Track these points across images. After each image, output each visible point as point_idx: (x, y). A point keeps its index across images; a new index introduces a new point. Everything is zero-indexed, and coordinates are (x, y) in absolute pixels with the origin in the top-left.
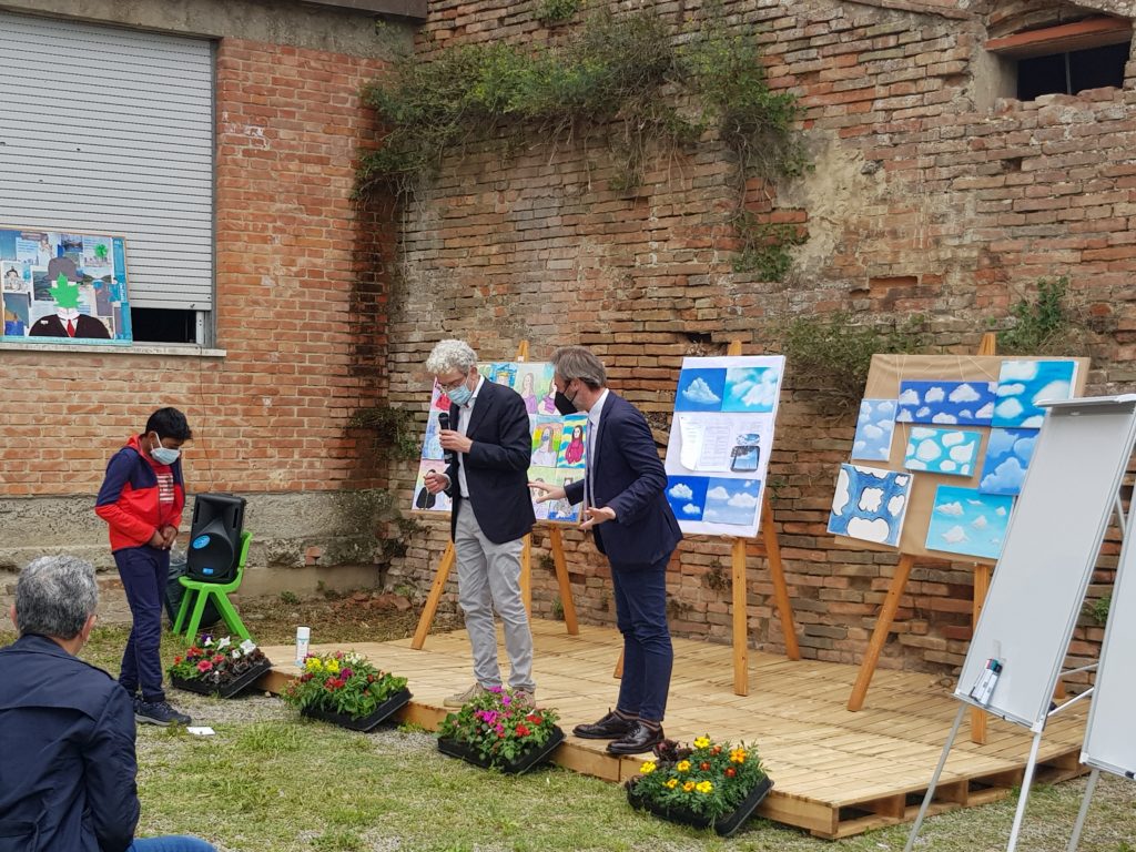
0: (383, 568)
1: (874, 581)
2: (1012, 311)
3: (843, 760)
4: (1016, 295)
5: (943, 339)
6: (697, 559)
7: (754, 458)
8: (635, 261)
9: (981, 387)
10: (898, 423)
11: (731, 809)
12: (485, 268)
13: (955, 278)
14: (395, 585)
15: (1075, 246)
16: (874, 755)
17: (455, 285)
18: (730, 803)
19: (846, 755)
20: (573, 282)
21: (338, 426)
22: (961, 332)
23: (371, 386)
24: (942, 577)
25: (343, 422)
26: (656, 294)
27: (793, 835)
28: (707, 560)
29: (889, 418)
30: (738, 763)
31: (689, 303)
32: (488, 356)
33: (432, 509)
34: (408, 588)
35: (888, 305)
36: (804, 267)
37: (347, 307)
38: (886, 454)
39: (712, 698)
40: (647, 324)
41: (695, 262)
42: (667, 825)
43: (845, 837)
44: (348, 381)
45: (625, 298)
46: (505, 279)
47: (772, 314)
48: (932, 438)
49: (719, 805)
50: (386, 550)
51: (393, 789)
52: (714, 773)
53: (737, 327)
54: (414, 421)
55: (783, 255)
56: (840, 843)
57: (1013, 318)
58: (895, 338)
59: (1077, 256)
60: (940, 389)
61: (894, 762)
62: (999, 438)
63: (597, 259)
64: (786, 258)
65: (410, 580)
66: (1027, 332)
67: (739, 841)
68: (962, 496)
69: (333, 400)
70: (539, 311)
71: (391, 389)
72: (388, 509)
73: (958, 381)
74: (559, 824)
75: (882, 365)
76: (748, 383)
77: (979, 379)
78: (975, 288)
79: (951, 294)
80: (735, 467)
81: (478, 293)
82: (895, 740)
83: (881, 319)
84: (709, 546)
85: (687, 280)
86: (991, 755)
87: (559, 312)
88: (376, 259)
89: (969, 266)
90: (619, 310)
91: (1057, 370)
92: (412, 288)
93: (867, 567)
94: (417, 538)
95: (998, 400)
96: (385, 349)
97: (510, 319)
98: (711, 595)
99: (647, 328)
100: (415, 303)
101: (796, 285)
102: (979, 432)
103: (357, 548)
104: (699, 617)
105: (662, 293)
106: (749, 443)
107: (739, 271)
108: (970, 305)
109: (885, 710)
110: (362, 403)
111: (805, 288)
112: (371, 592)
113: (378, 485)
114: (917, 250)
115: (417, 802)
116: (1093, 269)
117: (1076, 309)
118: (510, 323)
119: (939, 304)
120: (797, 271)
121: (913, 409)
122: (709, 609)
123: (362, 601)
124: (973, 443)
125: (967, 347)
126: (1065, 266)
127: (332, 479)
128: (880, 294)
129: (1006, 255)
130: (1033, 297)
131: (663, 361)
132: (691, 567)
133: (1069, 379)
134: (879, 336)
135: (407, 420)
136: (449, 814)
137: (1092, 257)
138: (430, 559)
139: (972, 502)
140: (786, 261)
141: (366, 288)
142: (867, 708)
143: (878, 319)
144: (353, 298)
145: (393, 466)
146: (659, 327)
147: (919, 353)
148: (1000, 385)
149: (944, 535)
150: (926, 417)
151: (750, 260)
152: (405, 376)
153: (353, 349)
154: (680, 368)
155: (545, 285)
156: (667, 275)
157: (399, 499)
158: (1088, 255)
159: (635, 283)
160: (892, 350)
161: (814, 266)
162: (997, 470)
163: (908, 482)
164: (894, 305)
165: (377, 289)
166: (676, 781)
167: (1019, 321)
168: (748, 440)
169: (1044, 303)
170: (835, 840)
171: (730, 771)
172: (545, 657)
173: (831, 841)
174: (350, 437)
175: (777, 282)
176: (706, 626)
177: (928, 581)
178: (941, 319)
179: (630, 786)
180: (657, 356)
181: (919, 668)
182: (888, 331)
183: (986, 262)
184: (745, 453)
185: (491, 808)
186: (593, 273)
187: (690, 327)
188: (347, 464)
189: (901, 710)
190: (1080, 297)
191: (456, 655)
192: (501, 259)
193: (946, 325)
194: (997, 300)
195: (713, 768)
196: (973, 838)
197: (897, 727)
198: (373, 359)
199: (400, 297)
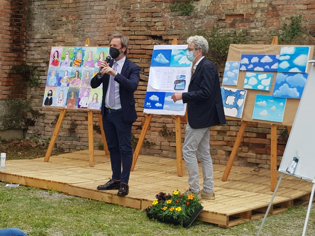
0: (25, 130)
1: (227, 132)
2: (281, 28)
3: (226, 199)
4: (282, 22)
5: (254, 39)
6: (157, 125)
7: (183, 85)
8: (130, 7)
9: (273, 57)
10: (240, 71)
11: (188, 217)
12: (67, 9)
13: (258, 15)
14: (30, 137)
15: (305, 3)
16: (236, 197)
17: (54, 16)
18: (188, 215)
19: (226, 197)
20: (105, 15)
21: (6, 73)
22: (262, 36)
23: (19, 56)
24: (254, 130)
25: (8, 71)
26: (139, 20)
27: (211, 226)
28: (161, 125)
29: (237, 69)
30: (190, 200)
31: (153, 24)
32: (69, 44)
33: (51, 106)
34: (36, 138)
35: (232, 25)
36: (199, 10)
37: (9, 24)
38: (236, 82)
39: (169, 178)
40: (136, 32)
41: (155, 7)
42: (163, 224)
43: (231, 227)
44: (10, 55)
45: (126, 22)
46: (76, 13)
47: (187, 28)
48: (254, 76)
49: (184, 216)
50: (26, 123)
51: (54, 214)
52: (181, 204)
53: (172, 34)
54: (37, 71)
55: (190, 5)
56: (230, 229)
57: (281, 31)
58: (236, 38)
59: (305, 7)
60: (257, 57)
61: (245, 199)
62: (280, 76)
63: (114, 6)
64: (192, 6)
65: (37, 135)
66: (287, 36)
67: (192, 229)
68: (266, 99)
69: (4, 62)
70: (90, 26)
71: (27, 58)
72: (27, 106)
73: (263, 54)
74: (122, 225)
75: (233, 48)
76: (181, 55)
77: (272, 54)
78: (266, 19)
79: (257, 21)
80: (176, 88)
81: (64, 19)
82: (242, 191)
83: (230, 31)
84: (161, 120)
85: (152, 14)
86: (279, 196)
87: (99, 27)
88: (20, 4)
89: (264, 10)
90: (124, 26)
91: (303, 50)
92: (36, 16)
93: (225, 127)
94: (39, 118)
95: (279, 62)
96: (25, 41)
97: (78, 30)
98: (163, 139)
99: (136, 34)
100: (37, 23)
101: (196, 17)
102: (272, 74)
103: (14, 122)
104: (158, 147)
105: (142, 20)
106: (181, 79)
107: (173, 11)
108: (264, 26)
109: (236, 181)
110: (15, 63)
111: (200, 18)
112: (20, 140)
113: (22, 97)
114: (244, 4)
115: (65, 218)
116: (311, 12)
117: (305, 27)
118: (78, 31)
119: (253, 25)
120: (196, 12)
121: (246, 65)
122: (162, 144)
123: (17, 144)
124: (270, 78)
125: (264, 42)
126: (301, 11)
127: (4, 95)
128: (229, 21)
129: (278, 6)
130: (289, 23)
131: (142, 47)
132: (155, 128)
133: (307, 54)
134: (229, 37)
135: (34, 70)
136: (79, 223)
137: (311, 7)
138: (45, 127)
139: (270, 101)
140: (192, 8)
141: (17, 16)
142: (229, 180)
143: (228, 31)
144: (11, 20)
145: (29, 89)
146: (141, 33)
147: (245, 44)
148: (280, 56)
149: (259, 113)
150: (251, 68)
151: (177, 7)
152: (33, 53)
153: (11, 41)
154: (153, 50)
155: (93, 16)
156: (144, 13)
157: (31, 103)
158: (310, 6)
159: (130, 16)
160: (234, 43)
161: (203, 10)
162: (279, 88)
163: (245, 93)
164: (235, 25)
165: (21, 17)
166: (166, 208)
167: (284, 32)
168: (181, 77)
169: (293, 25)
170: (228, 228)
171: (188, 203)
172: (99, 164)
173: (226, 228)
174: (11, 78)
175: (188, 16)
176: (161, 151)
177: (248, 132)
178: (253, 31)
179: (147, 210)
180: (140, 45)
181: (245, 165)
182: (233, 35)
183: (271, 9)
184: (180, 83)
185: (94, 220)
186: (113, 11)
187: (153, 33)
188: (10, 88)
189: (242, 180)
190: (307, 23)
191: (63, 163)
192: (74, 5)
193: (256, 33)
194: (275, 24)
195: (181, 202)
196: (278, 226)
197: (242, 186)
198: (19, 45)
199: (31, 20)
